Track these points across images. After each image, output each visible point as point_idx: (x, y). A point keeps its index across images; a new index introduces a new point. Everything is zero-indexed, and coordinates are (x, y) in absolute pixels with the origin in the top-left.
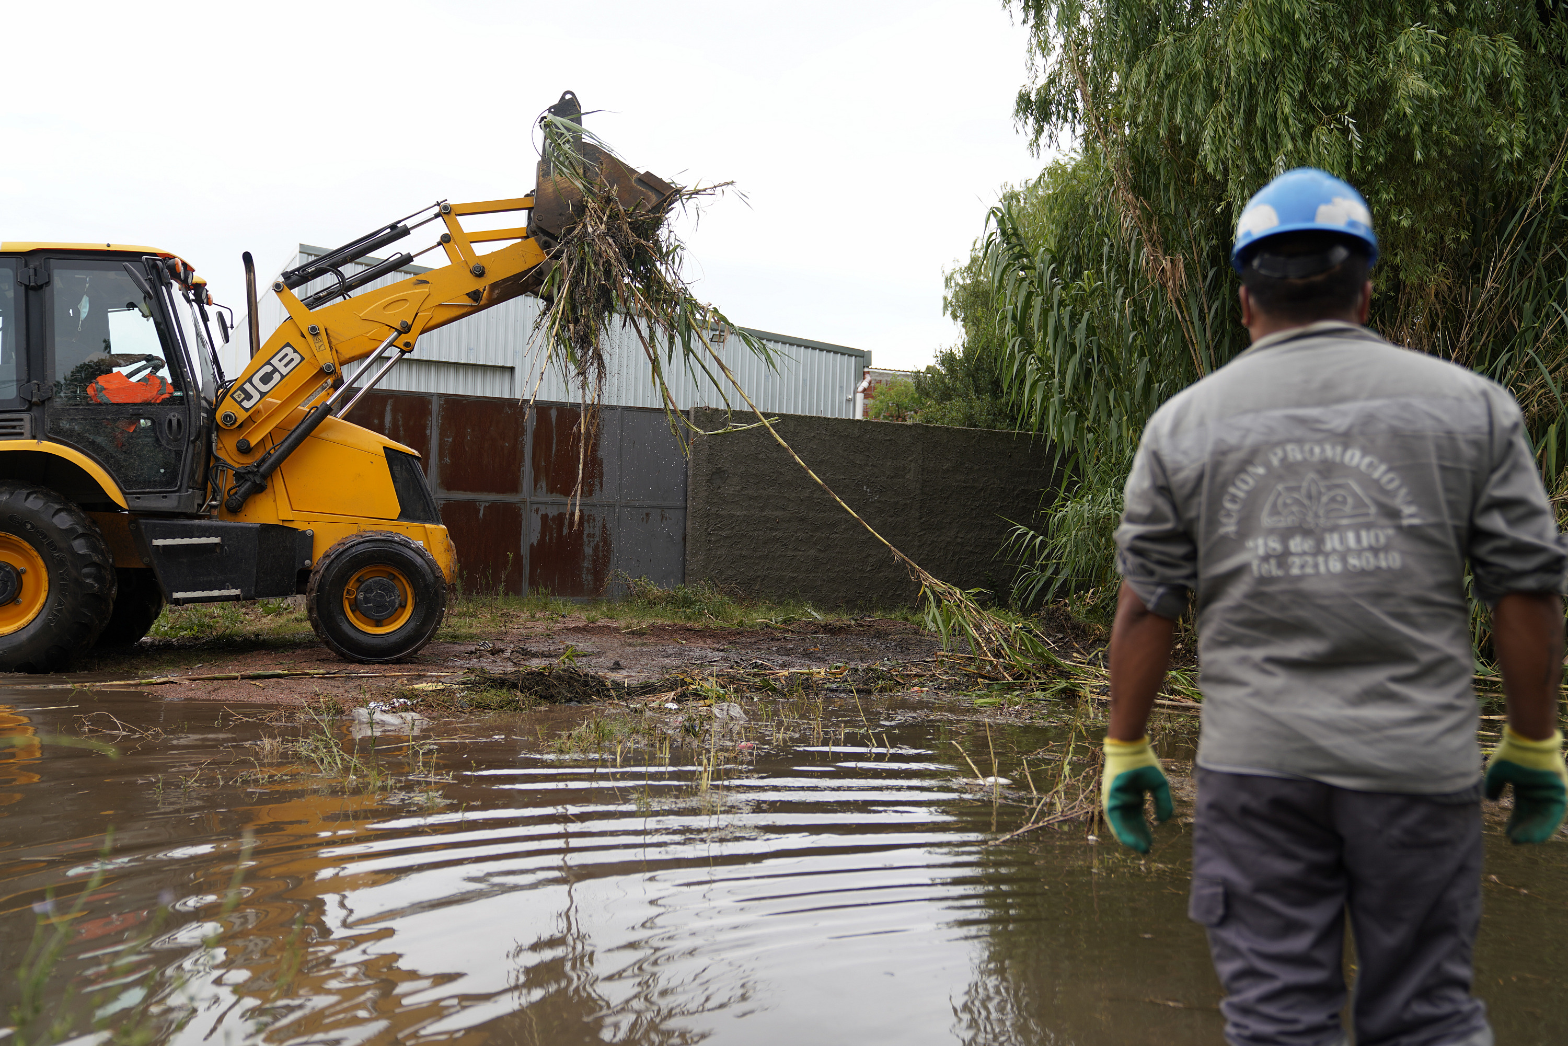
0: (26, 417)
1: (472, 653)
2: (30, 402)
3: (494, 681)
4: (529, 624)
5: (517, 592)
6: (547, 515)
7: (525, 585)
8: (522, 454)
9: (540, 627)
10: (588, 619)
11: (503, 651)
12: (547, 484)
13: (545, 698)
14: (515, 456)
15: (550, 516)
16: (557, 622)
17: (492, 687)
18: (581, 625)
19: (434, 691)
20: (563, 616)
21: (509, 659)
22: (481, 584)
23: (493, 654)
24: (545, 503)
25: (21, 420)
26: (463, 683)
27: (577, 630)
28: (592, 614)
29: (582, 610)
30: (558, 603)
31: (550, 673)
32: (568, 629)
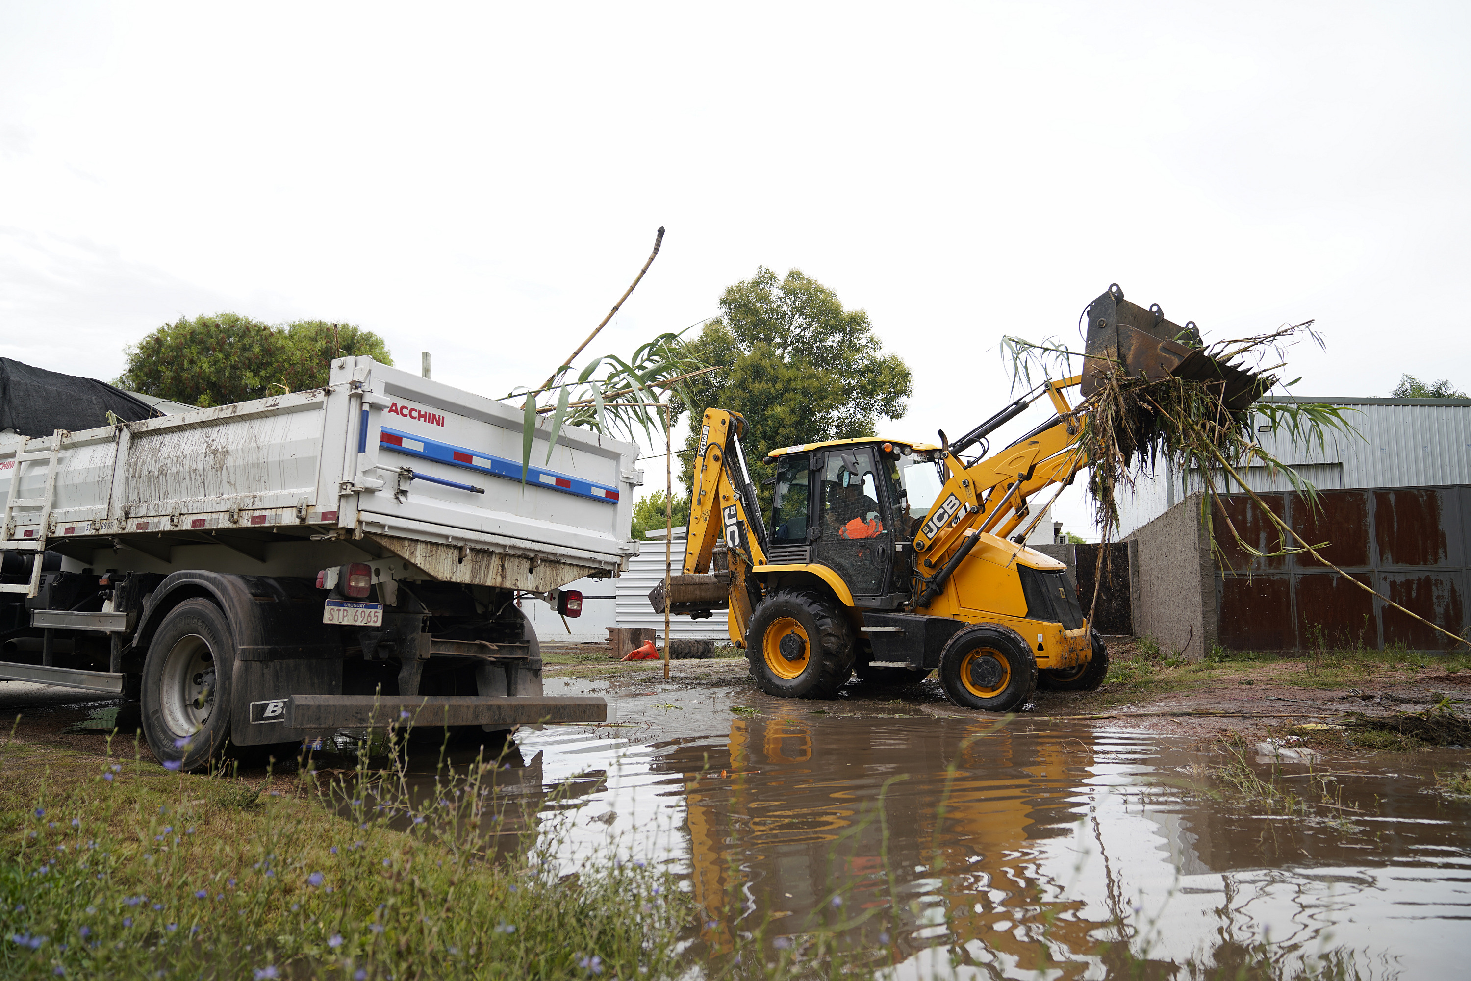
1: (1343, 698)
3: (1374, 723)
4: (1390, 674)
5: (1374, 646)
6: (1395, 582)
7: (1380, 640)
8: (1367, 533)
9: (1401, 676)
10: (1448, 669)
11: (1372, 697)
12: (1392, 556)
13: (1426, 740)
14: (1360, 535)
15: (1398, 582)
16: (1417, 672)
17: (1373, 728)
18: (1442, 675)
19: (1321, 730)
20: (1422, 667)
21: (1379, 704)
22: (1340, 641)
23: (1364, 700)
24: (1392, 572)
26: (1345, 725)
27: (1438, 679)
28: (1452, 665)
29: (1440, 661)
30: (1416, 655)
31: (1428, 719)
32: (1430, 679)
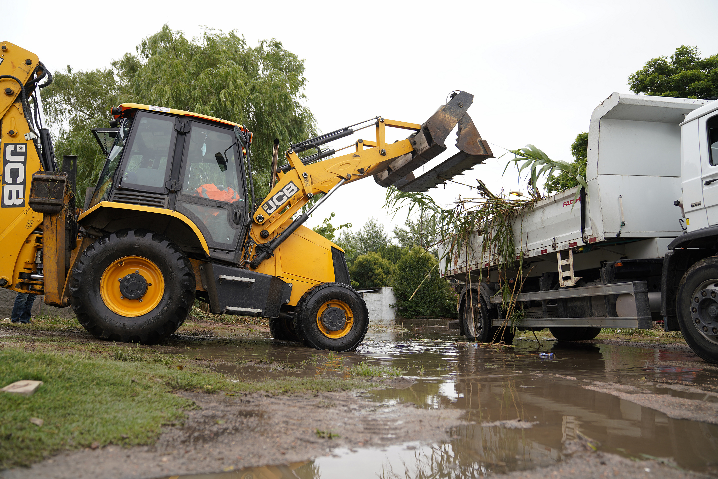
0: (166, 198)
2: (169, 190)
25: (164, 199)
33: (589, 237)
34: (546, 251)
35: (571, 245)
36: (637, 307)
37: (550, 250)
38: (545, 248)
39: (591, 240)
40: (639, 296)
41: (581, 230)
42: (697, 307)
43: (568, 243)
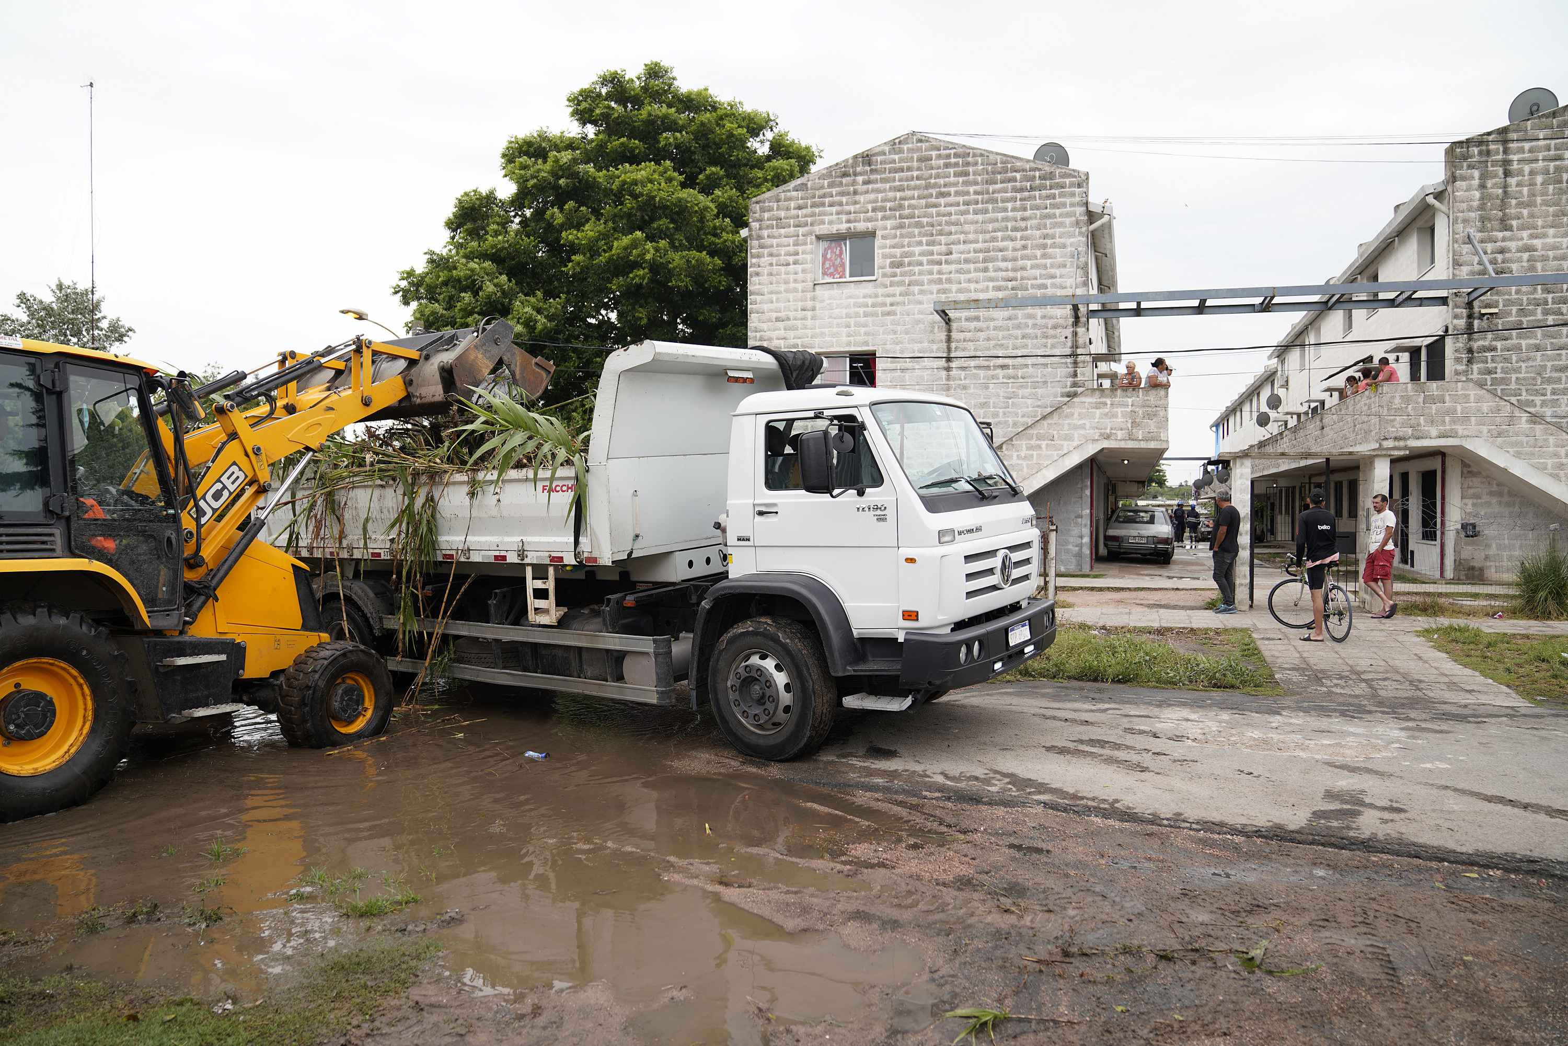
0: (56, 531)
25: (52, 535)
33: (586, 555)
34: (504, 558)
35: (553, 559)
36: (657, 673)
37: (512, 558)
38: (503, 553)
39: (588, 559)
40: (661, 658)
41: (572, 539)
42: (738, 685)
43: (547, 554)
